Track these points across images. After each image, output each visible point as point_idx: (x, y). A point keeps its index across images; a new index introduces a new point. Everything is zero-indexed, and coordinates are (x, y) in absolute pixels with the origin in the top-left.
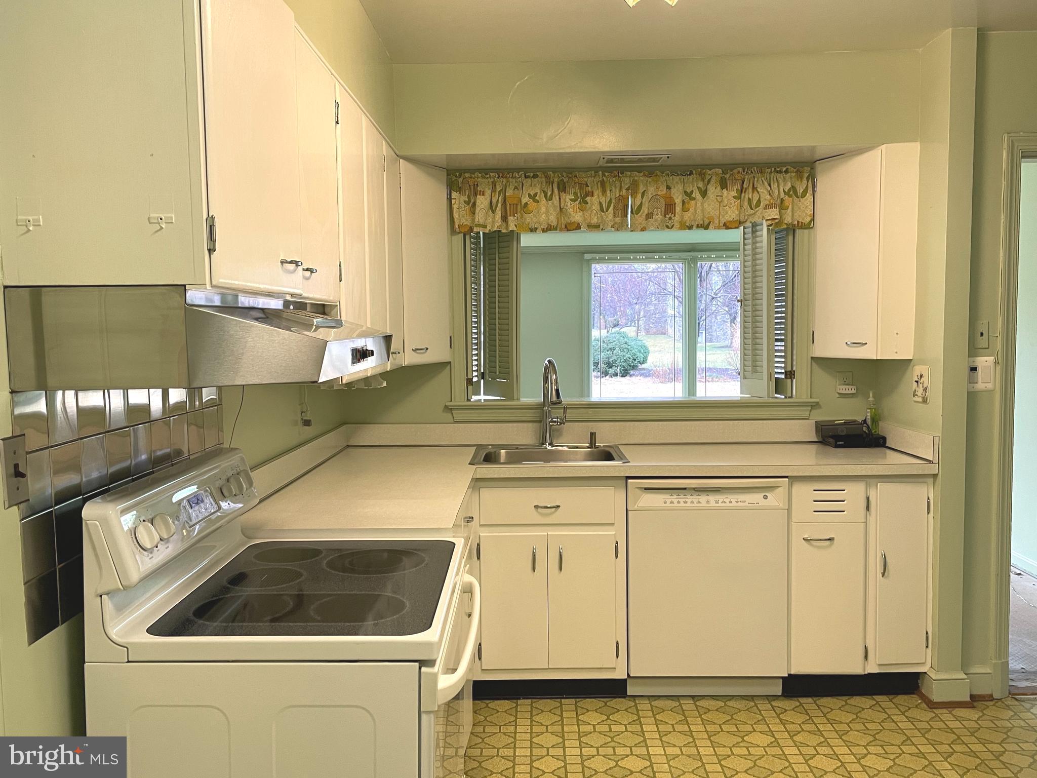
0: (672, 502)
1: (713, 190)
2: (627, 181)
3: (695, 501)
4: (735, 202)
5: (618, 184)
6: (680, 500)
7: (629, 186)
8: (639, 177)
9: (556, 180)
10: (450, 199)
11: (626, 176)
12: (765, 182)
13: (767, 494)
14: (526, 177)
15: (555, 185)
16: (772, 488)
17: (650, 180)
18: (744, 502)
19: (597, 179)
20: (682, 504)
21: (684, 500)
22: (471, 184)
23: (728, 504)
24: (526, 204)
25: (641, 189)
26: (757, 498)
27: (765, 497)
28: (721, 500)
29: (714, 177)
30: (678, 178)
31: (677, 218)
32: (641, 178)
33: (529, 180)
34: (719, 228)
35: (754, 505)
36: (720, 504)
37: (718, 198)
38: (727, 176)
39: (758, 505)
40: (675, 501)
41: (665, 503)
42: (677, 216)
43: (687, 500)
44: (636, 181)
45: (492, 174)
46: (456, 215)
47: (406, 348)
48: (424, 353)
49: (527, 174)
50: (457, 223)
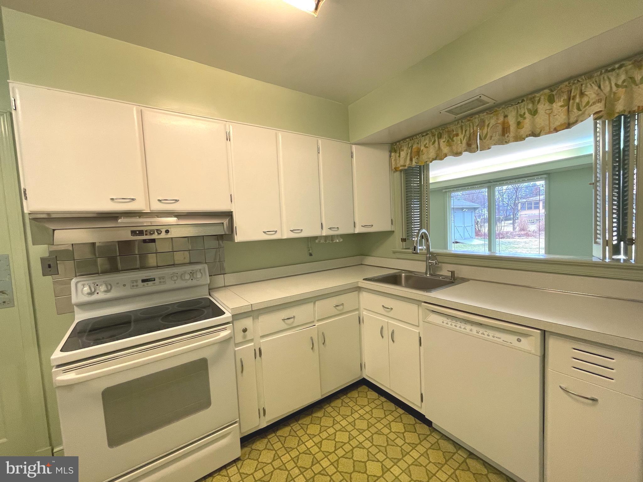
0: (447, 324)
1: (543, 107)
2: (477, 121)
3: (463, 327)
4: (562, 110)
5: (471, 124)
6: (453, 323)
7: (478, 124)
8: (483, 116)
9: (436, 133)
10: (390, 156)
11: (475, 118)
12: (592, 85)
13: (521, 338)
14: (422, 136)
15: (436, 136)
16: (526, 335)
17: (491, 115)
18: (500, 338)
19: (459, 126)
20: (453, 327)
21: (455, 324)
22: (400, 147)
23: (486, 336)
24: (422, 150)
25: (487, 123)
26: (512, 339)
27: (519, 340)
28: (481, 332)
29: (542, 97)
30: (512, 107)
31: (512, 134)
32: (485, 116)
33: (423, 137)
34: (550, 132)
35: (508, 343)
36: (480, 334)
37: (546, 111)
38: (554, 93)
39: (511, 344)
40: (450, 323)
41: (443, 322)
42: (511, 133)
43: (457, 325)
44: (483, 119)
45: (407, 140)
46: (393, 163)
47: (357, 225)
48: (370, 227)
49: (423, 135)
50: (393, 167)
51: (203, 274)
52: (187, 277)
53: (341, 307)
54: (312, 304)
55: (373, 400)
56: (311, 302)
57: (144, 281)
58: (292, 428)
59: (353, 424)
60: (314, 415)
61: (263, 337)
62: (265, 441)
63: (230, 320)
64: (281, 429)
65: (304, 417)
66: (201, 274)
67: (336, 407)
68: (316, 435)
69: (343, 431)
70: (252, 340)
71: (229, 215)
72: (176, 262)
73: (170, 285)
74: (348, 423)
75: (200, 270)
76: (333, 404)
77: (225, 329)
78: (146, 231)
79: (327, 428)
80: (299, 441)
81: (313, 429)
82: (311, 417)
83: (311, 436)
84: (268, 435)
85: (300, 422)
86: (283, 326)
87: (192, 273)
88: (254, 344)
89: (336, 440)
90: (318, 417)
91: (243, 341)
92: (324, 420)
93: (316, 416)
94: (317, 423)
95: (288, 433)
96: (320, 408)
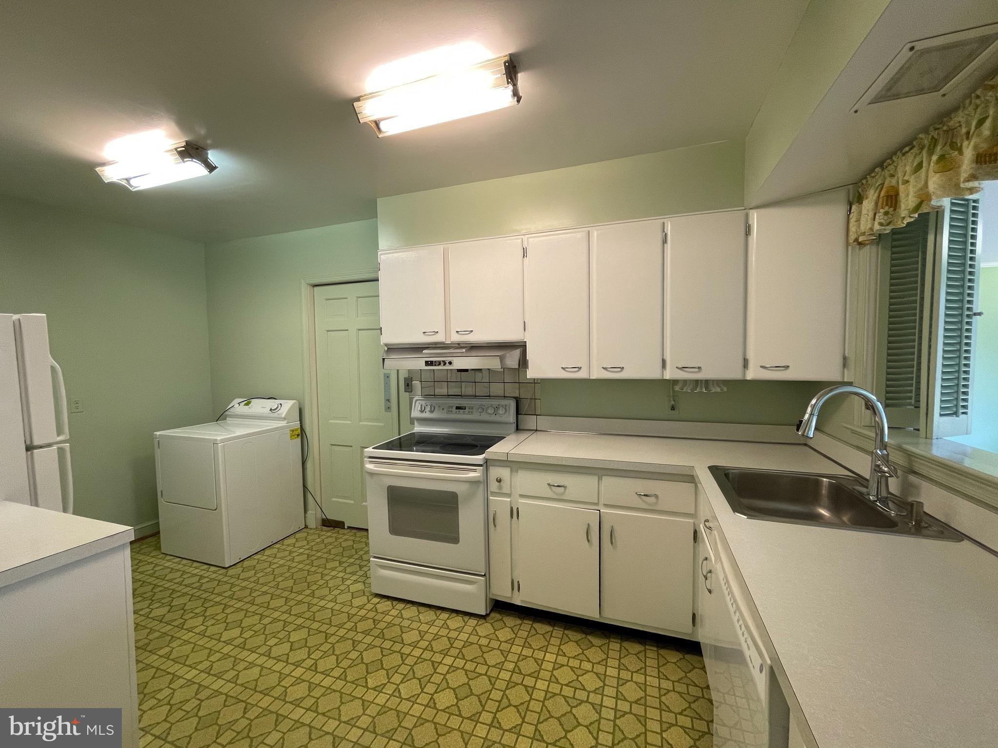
10: (849, 214)
14: (902, 156)
33: (903, 158)
45: (877, 170)
46: (853, 229)
47: (751, 365)
48: (783, 370)
49: (903, 151)
50: (852, 237)
51: (508, 412)
52: (491, 411)
53: (652, 500)
54: (596, 478)
55: (689, 682)
56: (595, 474)
57: (458, 408)
58: (552, 631)
59: (621, 682)
60: (589, 637)
61: (522, 496)
62: (519, 622)
63: (481, 463)
64: (542, 623)
65: (575, 631)
66: (504, 411)
67: (627, 650)
68: (566, 656)
69: (599, 678)
70: (509, 495)
71: (522, 346)
72: (491, 394)
73: (475, 416)
74: (617, 676)
75: (506, 405)
76: (626, 644)
77: (475, 471)
78: (435, 362)
79: (587, 659)
80: (544, 646)
81: (571, 649)
82: (584, 636)
83: (560, 653)
84: (526, 619)
85: (566, 632)
86: (548, 493)
87: (497, 408)
88: (511, 501)
89: (580, 678)
90: (592, 643)
91: (496, 491)
92: (594, 651)
93: (590, 639)
94: (582, 647)
95: (544, 632)
96: (606, 636)
